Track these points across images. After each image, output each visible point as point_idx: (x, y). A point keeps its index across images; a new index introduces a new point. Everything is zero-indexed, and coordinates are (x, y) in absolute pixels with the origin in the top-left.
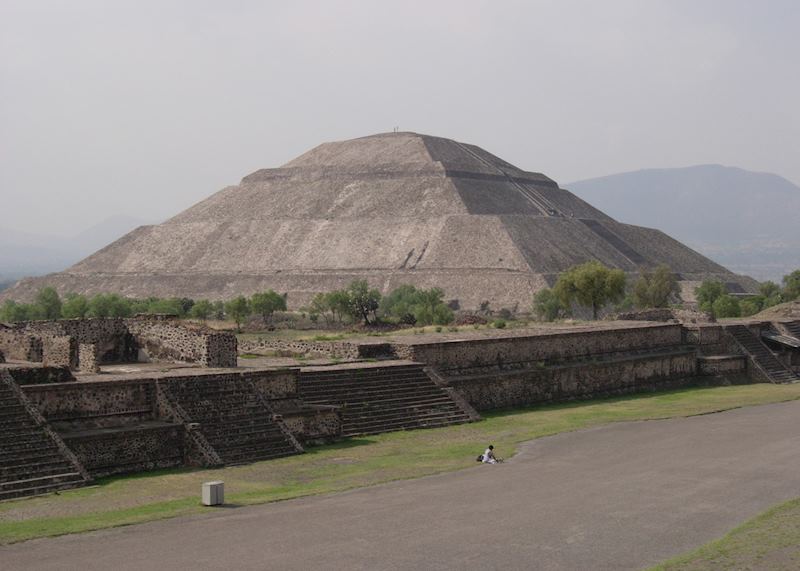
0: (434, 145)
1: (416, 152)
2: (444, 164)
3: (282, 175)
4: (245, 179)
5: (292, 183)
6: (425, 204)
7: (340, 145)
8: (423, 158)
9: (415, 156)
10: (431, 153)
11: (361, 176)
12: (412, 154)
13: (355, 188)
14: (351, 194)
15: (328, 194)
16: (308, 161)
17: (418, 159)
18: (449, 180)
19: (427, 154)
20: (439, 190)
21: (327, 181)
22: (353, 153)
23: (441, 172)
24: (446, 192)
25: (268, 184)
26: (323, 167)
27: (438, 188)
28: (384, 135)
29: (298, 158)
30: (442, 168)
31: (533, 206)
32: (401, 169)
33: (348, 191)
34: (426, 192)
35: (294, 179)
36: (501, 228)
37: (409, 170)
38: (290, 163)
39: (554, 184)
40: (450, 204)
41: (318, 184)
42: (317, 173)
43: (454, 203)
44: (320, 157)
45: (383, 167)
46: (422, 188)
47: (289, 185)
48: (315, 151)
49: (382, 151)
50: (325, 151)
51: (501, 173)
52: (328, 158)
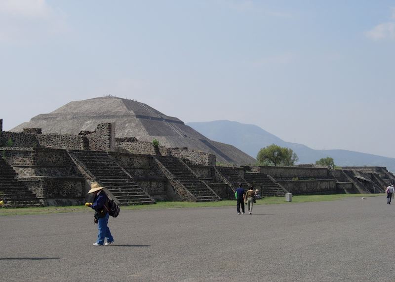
0: (128, 103)
1: (119, 106)
2: (134, 112)
3: (52, 117)
4: (33, 119)
5: (57, 121)
6: (127, 131)
7: (80, 102)
8: (123, 109)
9: (118, 108)
10: (127, 107)
11: (93, 118)
12: (117, 107)
13: (90, 123)
14: (88, 126)
15: (77, 126)
16: (64, 110)
17: (121, 109)
18: (138, 119)
19: (125, 107)
20: (133, 124)
21: (76, 120)
22: (87, 107)
23: (133, 116)
24: (137, 125)
25: (45, 122)
26: (73, 113)
27: (133, 123)
28: (101, 98)
29: (59, 109)
30: (134, 114)
31: (176, 133)
32: (113, 114)
33: (87, 125)
34: (127, 125)
35: (58, 119)
36: (166, 142)
37: (117, 114)
38: (56, 111)
39: (182, 123)
40: (139, 131)
41: (71, 121)
42: (70, 116)
43: (141, 131)
44: (70, 108)
45: (103, 113)
46: (125, 123)
47: (56, 122)
48: (67, 105)
49: (102, 106)
50: (72, 105)
51: (160, 117)
52: (75, 109)
